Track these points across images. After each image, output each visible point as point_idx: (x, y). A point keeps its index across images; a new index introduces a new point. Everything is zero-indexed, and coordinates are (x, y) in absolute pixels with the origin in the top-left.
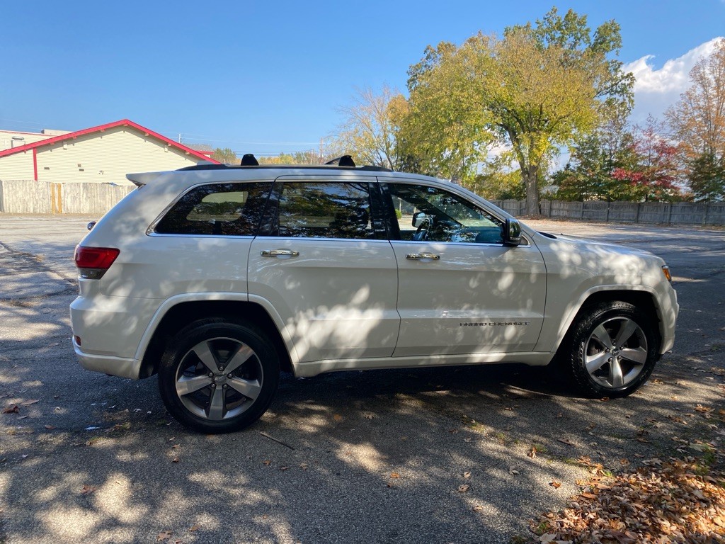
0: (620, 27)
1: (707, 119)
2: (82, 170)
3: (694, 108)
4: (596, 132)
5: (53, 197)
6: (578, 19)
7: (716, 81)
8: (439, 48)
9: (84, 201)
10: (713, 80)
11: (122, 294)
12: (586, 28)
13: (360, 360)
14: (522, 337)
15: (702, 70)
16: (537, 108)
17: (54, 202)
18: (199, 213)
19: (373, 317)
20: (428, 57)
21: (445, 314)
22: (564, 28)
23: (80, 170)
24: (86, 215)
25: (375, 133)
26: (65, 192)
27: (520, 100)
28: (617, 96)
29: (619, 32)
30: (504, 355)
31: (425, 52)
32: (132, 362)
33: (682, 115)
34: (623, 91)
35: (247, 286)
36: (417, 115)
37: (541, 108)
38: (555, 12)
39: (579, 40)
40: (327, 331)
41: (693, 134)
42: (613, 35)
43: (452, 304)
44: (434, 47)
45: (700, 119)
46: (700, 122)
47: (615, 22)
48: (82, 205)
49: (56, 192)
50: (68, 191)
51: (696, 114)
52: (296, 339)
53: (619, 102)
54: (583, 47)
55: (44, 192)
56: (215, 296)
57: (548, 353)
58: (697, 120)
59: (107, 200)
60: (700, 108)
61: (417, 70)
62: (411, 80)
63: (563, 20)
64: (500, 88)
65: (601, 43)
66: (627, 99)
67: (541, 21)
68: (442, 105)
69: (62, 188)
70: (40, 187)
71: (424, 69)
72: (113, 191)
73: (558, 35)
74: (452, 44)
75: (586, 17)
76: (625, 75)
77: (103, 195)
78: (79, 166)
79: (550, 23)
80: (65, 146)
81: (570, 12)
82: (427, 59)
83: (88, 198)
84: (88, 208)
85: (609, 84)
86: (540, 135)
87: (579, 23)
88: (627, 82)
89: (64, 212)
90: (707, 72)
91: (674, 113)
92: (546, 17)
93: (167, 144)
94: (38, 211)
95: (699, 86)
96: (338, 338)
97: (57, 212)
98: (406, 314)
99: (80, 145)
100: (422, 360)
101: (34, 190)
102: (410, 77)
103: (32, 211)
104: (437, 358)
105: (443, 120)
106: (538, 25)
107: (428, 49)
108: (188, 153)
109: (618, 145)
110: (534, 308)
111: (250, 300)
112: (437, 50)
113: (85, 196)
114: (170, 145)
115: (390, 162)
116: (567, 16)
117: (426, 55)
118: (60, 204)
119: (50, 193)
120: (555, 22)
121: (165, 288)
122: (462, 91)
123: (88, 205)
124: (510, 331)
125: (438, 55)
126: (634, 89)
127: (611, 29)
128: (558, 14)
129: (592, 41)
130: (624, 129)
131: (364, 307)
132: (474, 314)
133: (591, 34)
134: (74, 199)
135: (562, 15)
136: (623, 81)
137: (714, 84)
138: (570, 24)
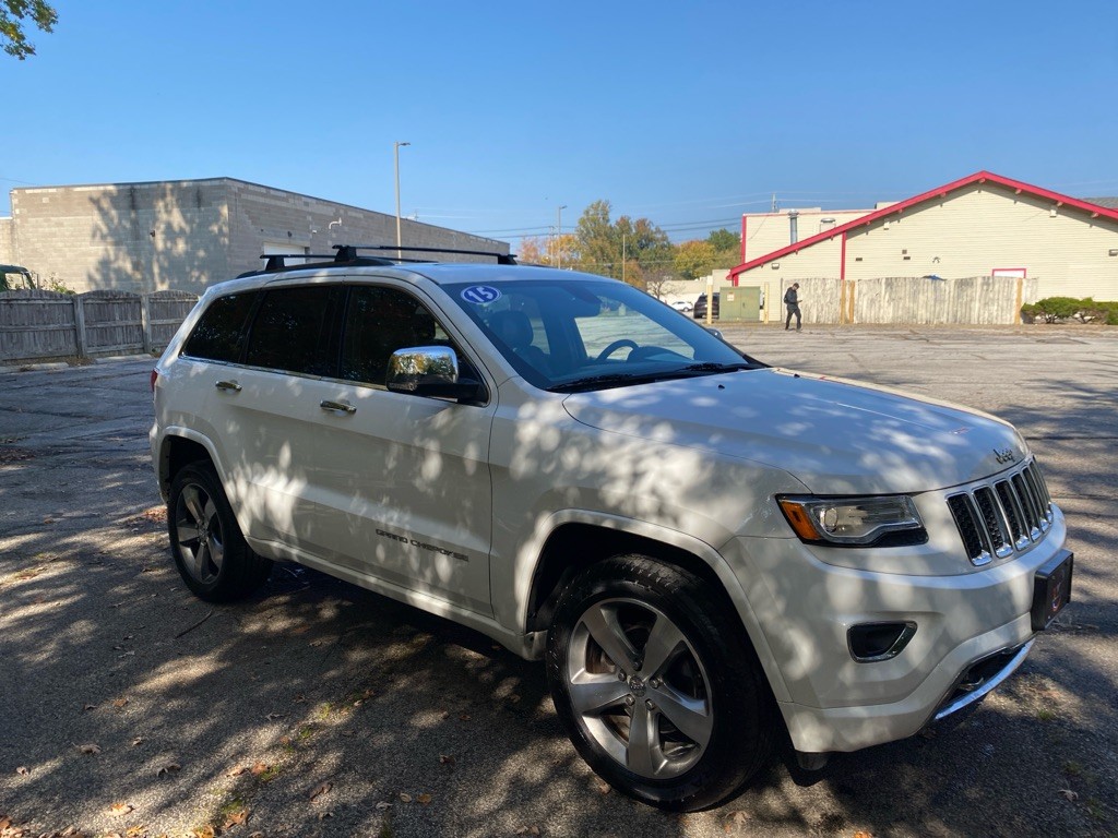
2: (908, 258)
5: (843, 301)
9: (886, 304)
17: (843, 307)
18: (1085, 322)
23: (905, 258)
24: (886, 325)
26: (859, 294)
48: (882, 311)
49: (848, 292)
50: (864, 291)
55: (832, 294)
59: (921, 302)
69: (856, 287)
70: (828, 286)
72: (931, 287)
77: (914, 296)
78: (904, 252)
80: (887, 225)
83: (891, 299)
84: (891, 315)
89: (856, 321)
93: (1055, 202)
94: (822, 320)
97: (847, 322)
99: (908, 221)
101: (820, 291)
103: (814, 321)
108: (1095, 215)
113: (887, 297)
114: (1060, 204)
118: (852, 310)
119: (840, 294)
123: (891, 310)
134: (872, 301)
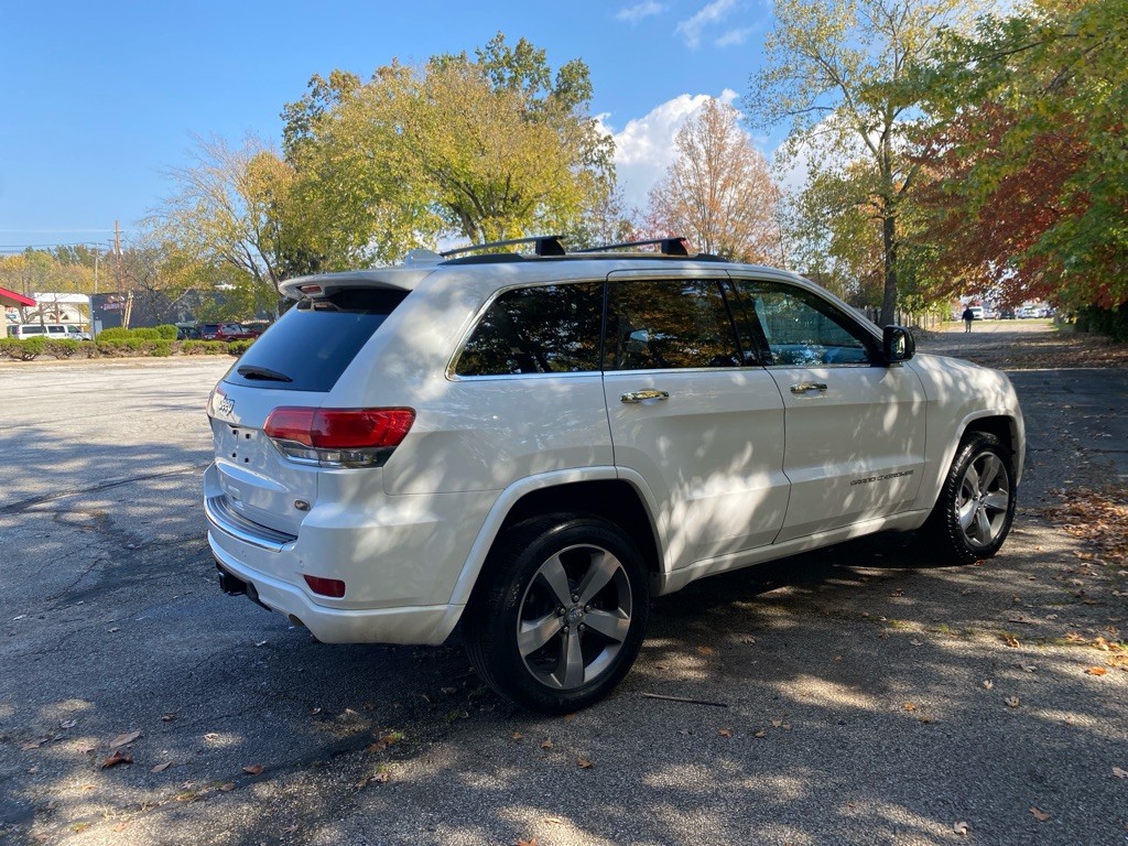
0: (589, 70)
1: (699, 203)
3: (684, 188)
4: (583, 219)
6: (534, 54)
7: (707, 151)
8: (332, 81)
10: (704, 151)
11: (423, 489)
12: (545, 67)
13: (738, 555)
14: (905, 493)
15: (689, 137)
16: (503, 181)
19: (759, 485)
20: (315, 94)
21: (830, 470)
22: (516, 64)
25: (236, 214)
27: (480, 169)
28: (593, 167)
29: (588, 76)
30: (882, 521)
31: (310, 83)
32: (445, 612)
33: (670, 196)
34: (601, 160)
35: (613, 455)
36: (314, 185)
37: (509, 180)
38: (501, 40)
39: (537, 83)
40: (707, 516)
41: (684, 222)
42: (581, 81)
43: (840, 457)
44: (325, 77)
45: (692, 202)
46: (692, 206)
47: (582, 62)
51: (686, 195)
52: (672, 533)
53: (597, 176)
54: (542, 95)
56: (573, 476)
57: (925, 511)
58: (688, 203)
60: (690, 188)
61: (297, 112)
62: (290, 129)
63: (512, 54)
64: (446, 149)
65: (566, 91)
66: (607, 172)
67: (483, 50)
68: (360, 171)
71: (309, 111)
73: (507, 75)
74: (353, 76)
75: (544, 51)
76: (602, 138)
79: (496, 56)
81: (522, 42)
82: (314, 96)
85: (582, 149)
86: (510, 221)
87: (536, 59)
88: (605, 148)
90: (696, 140)
91: (661, 193)
92: (489, 46)
95: (687, 159)
96: (717, 526)
98: (799, 475)
100: (804, 543)
102: (285, 124)
104: (818, 538)
105: (363, 194)
106: (479, 57)
107: (314, 79)
109: (613, 237)
110: (914, 451)
111: (620, 477)
112: (329, 83)
115: (267, 261)
116: (518, 48)
117: (312, 89)
120: (502, 54)
121: (501, 472)
122: (389, 150)
124: (895, 485)
125: (331, 91)
126: (615, 159)
127: (577, 73)
128: (506, 43)
129: (555, 88)
130: (620, 214)
131: (746, 473)
132: (861, 467)
133: (553, 77)
135: (511, 45)
136: (600, 147)
137: (704, 157)
138: (522, 61)
